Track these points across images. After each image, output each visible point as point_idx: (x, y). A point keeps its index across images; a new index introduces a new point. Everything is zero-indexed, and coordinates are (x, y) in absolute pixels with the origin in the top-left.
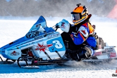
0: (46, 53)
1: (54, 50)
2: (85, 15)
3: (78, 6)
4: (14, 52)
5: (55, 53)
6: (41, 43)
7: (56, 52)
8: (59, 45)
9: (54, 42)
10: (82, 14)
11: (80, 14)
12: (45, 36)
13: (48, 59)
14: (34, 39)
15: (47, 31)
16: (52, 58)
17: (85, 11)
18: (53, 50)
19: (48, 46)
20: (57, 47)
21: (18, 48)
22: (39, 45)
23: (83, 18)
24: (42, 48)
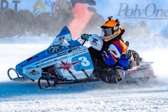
0: (70, 72)
1: (81, 68)
2: (117, 30)
3: (110, 19)
4: (34, 71)
5: (81, 72)
6: (65, 61)
7: (83, 70)
8: (86, 62)
9: (80, 59)
10: (115, 29)
11: (112, 28)
12: (70, 52)
13: (74, 79)
14: (56, 55)
15: (72, 45)
16: (78, 78)
17: (118, 25)
18: (79, 68)
19: (74, 64)
20: (83, 64)
21: (38, 67)
22: (63, 63)
23: (115, 33)
24: (66, 66)
